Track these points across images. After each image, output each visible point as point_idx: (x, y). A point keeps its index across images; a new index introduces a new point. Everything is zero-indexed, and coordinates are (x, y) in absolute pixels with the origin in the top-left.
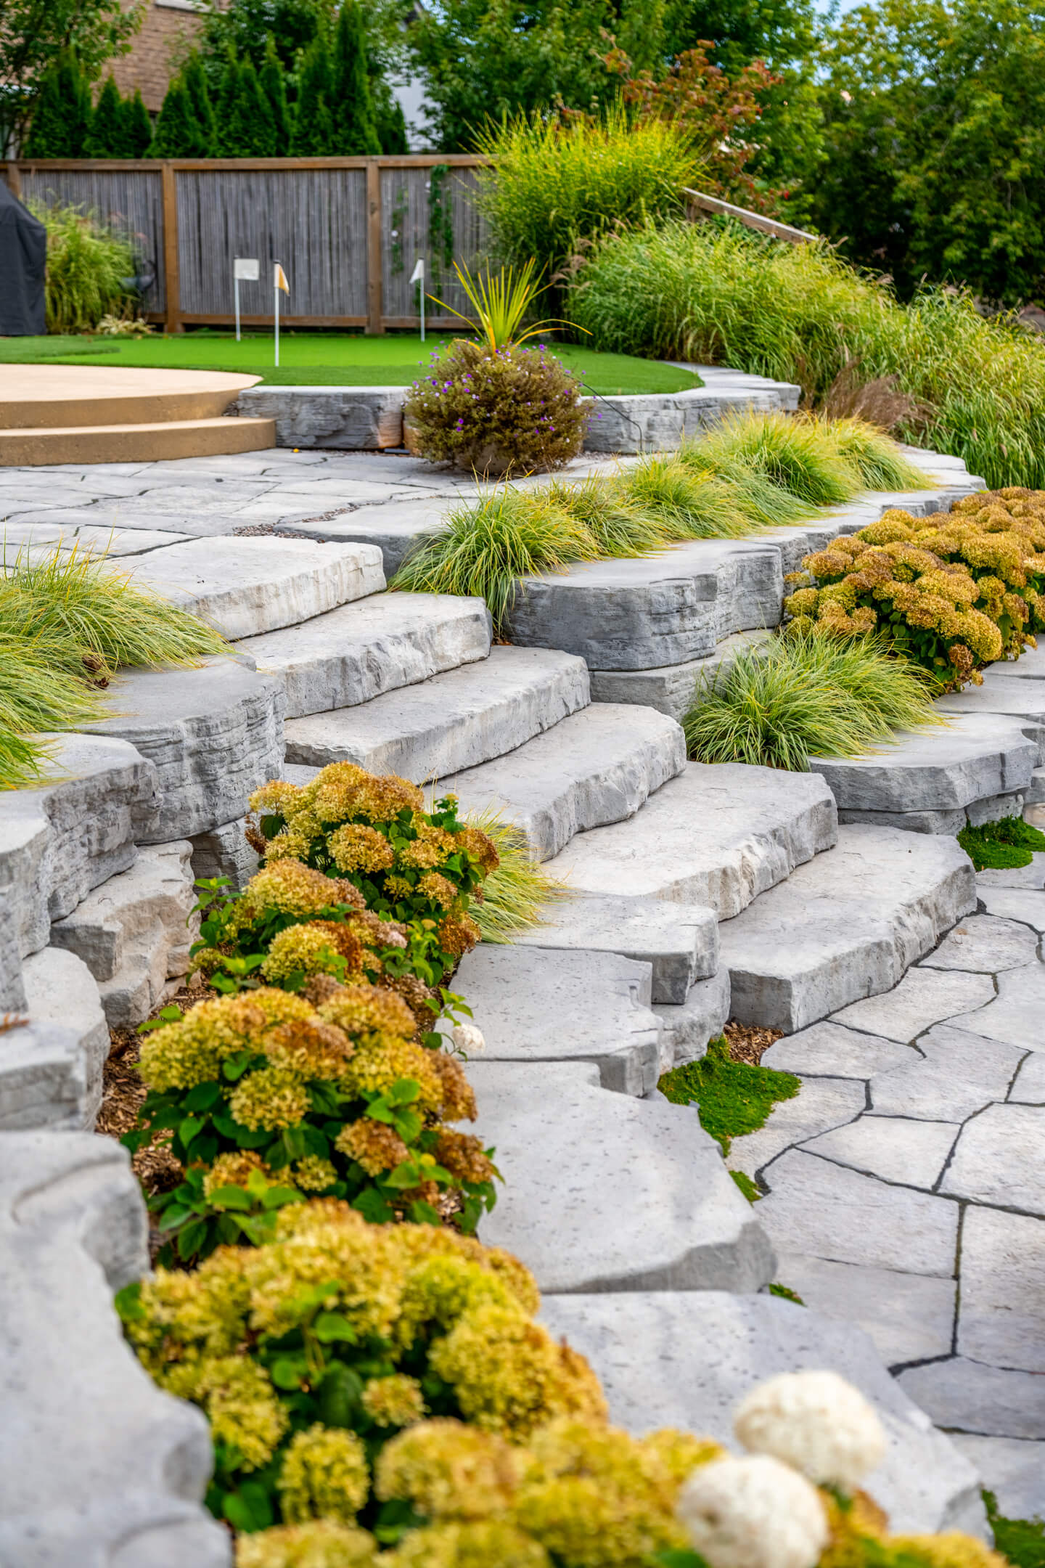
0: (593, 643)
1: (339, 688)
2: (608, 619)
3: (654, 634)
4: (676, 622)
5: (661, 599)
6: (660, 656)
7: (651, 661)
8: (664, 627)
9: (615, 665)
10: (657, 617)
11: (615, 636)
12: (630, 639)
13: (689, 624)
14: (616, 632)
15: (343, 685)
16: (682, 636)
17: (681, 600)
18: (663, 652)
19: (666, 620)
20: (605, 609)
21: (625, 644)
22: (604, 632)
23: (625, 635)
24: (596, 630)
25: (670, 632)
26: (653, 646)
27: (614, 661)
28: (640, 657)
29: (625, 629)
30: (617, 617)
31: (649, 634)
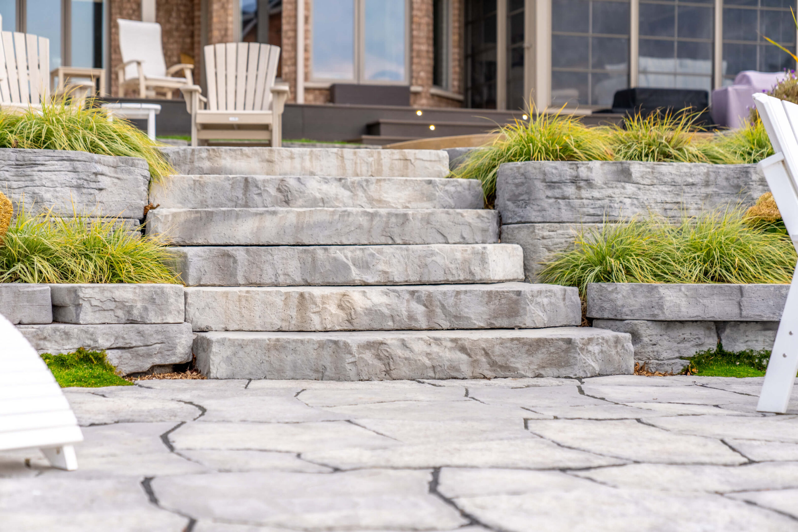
0: (509, 203)
1: (241, 196)
2: (517, 185)
3: (548, 197)
4: (570, 190)
5: (554, 171)
6: (552, 213)
7: (543, 216)
8: (557, 192)
9: (519, 219)
10: (551, 185)
11: (521, 198)
12: (529, 200)
13: (585, 193)
14: (522, 195)
15: (245, 194)
16: (577, 202)
17: (574, 173)
18: (556, 211)
19: (559, 188)
20: (515, 178)
21: (527, 203)
22: (514, 195)
23: (525, 197)
24: (511, 194)
25: (564, 198)
26: (546, 206)
27: (519, 216)
28: (534, 213)
29: (526, 193)
30: (523, 184)
31: (543, 197)
